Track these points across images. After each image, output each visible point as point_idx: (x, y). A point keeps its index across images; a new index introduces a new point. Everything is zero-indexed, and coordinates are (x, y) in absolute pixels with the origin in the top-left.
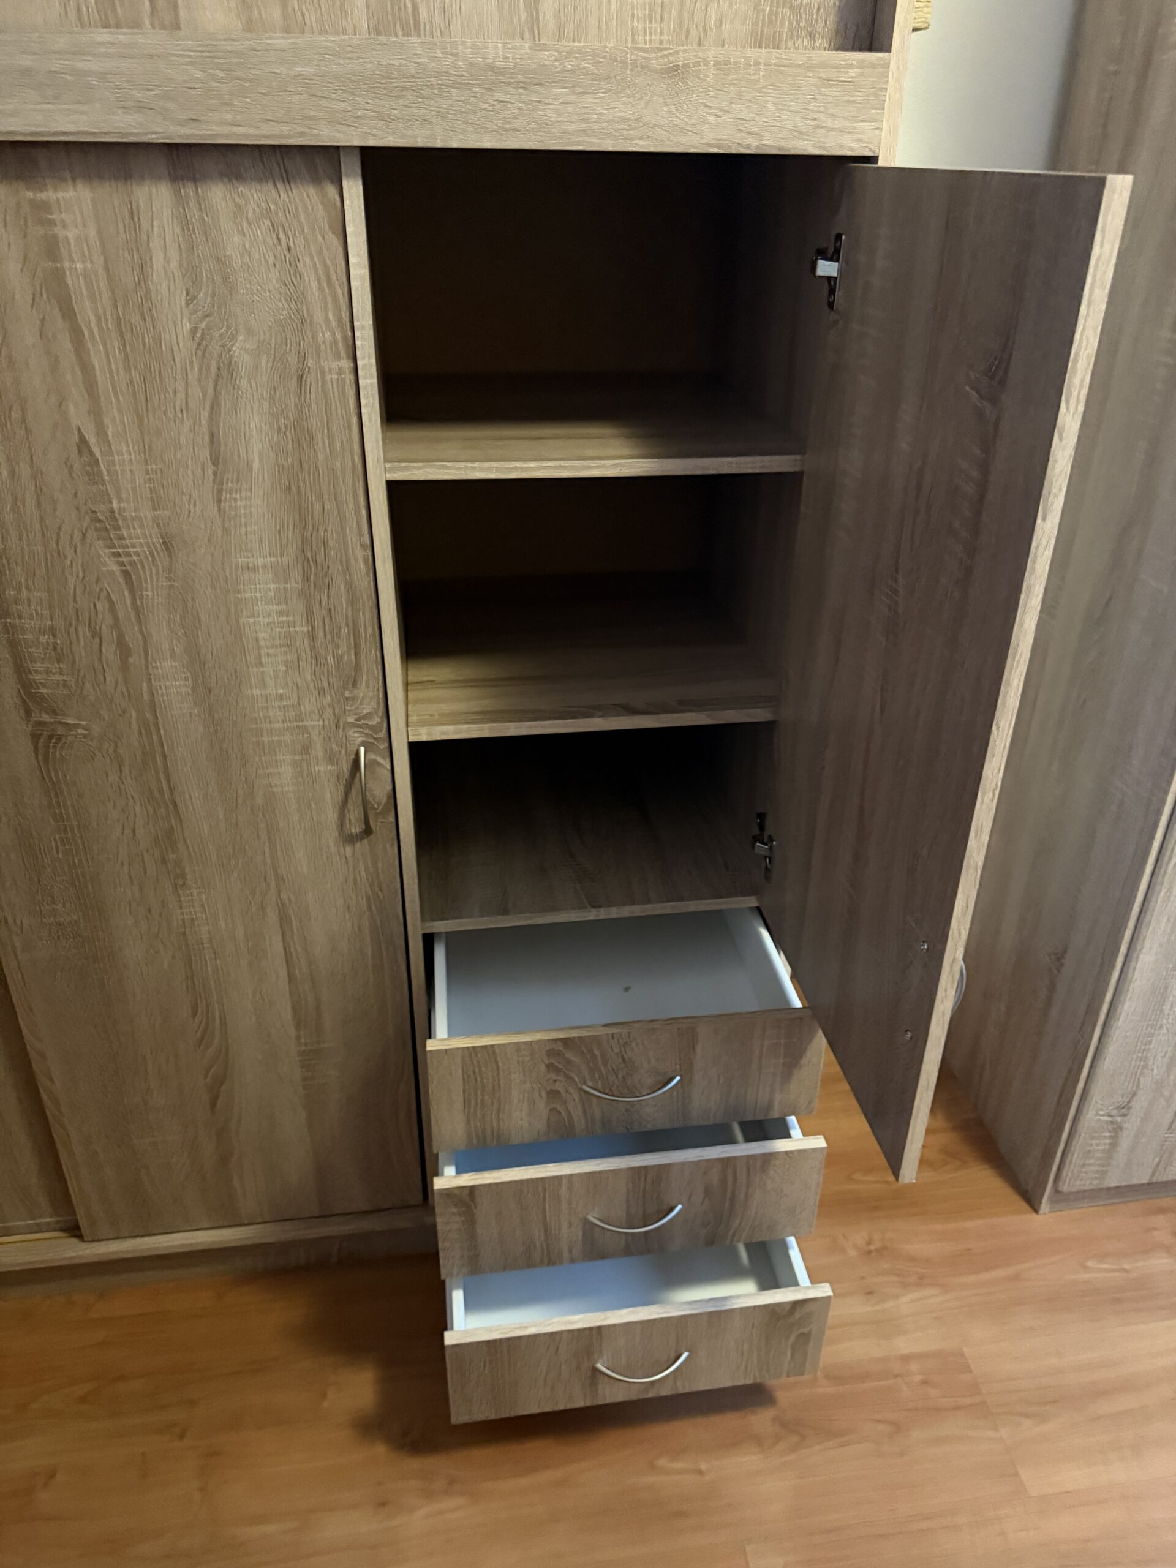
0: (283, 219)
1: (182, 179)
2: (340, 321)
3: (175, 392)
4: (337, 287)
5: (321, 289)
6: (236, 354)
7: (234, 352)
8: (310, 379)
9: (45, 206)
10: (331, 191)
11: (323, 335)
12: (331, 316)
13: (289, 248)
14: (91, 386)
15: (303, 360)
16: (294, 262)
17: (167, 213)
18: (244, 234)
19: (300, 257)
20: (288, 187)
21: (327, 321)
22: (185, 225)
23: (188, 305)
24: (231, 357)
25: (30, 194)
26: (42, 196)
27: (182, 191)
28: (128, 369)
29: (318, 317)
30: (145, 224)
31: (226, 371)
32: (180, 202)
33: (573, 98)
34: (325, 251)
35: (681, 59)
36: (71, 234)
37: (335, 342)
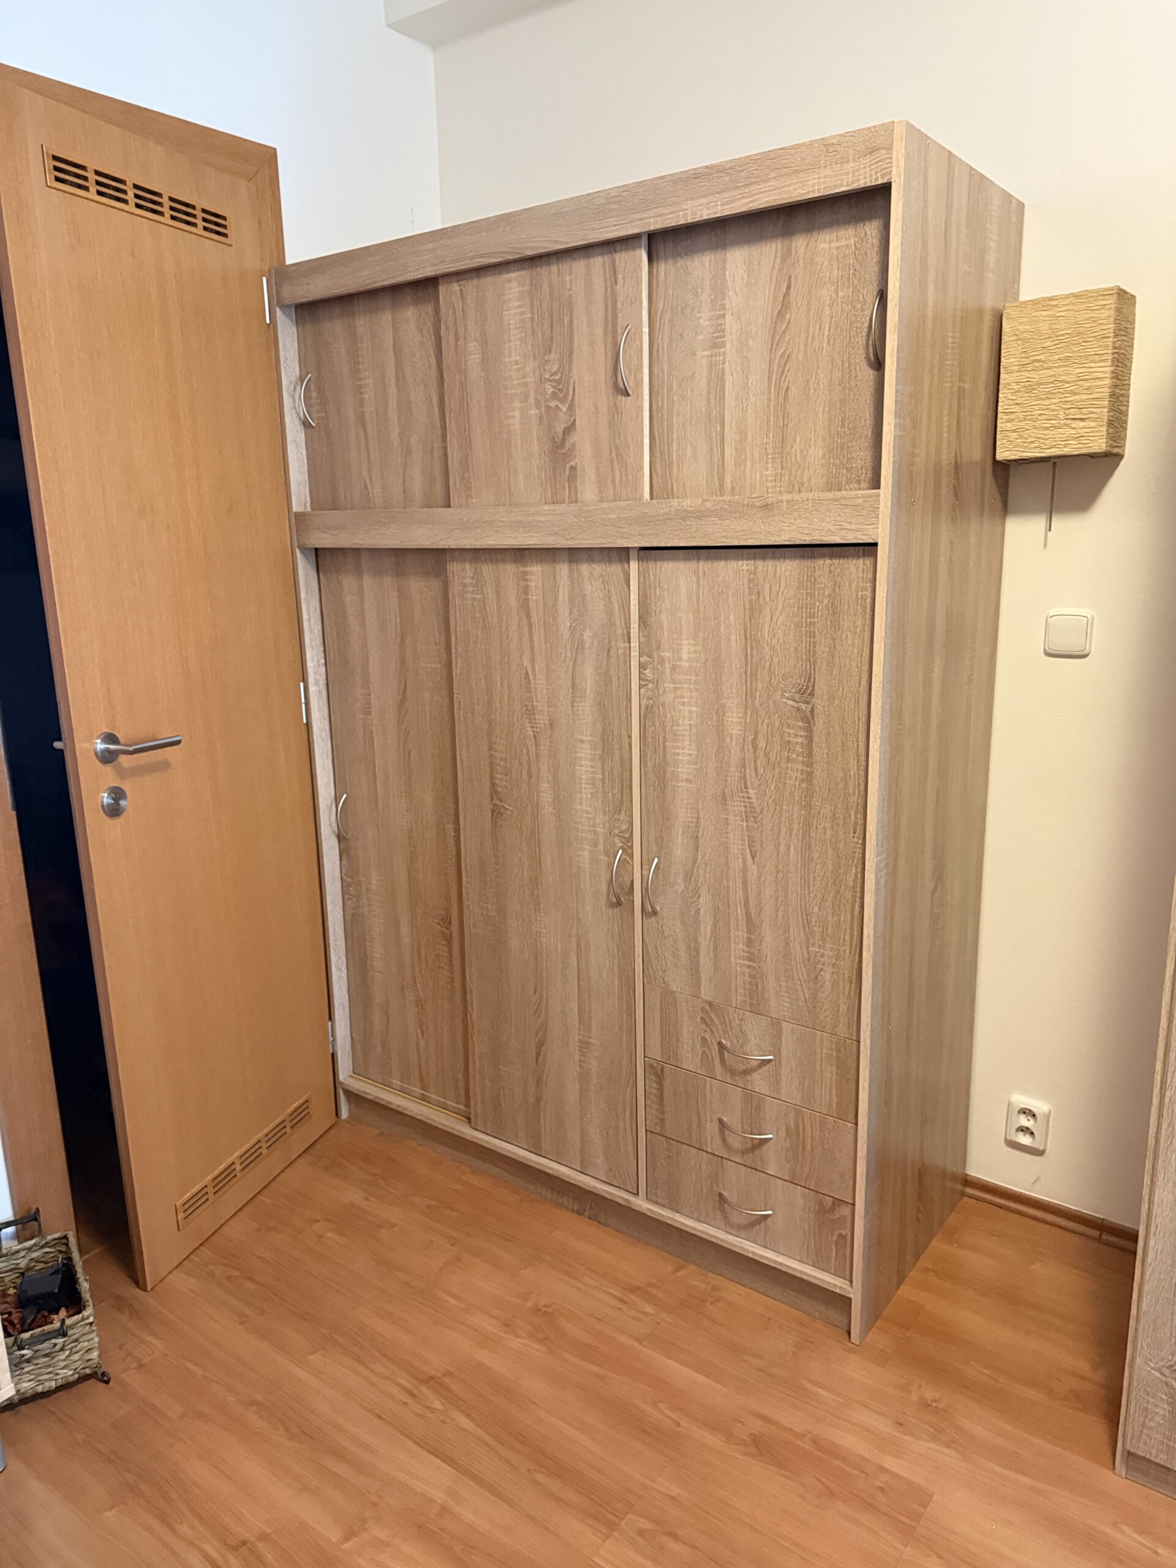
0: (607, 579)
2: (625, 623)
3: (561, 654)
4: (625, 608)
5: (620, 609)
7: (585, 637)
8: (612, 651)
9: (526, 573)
10: (626, 565)
11: (619, 631)
12: (621, 622)
13: (609, 591)
14: (532, 648)
15: (610, 642)
16: (610, 597)
17: (566, 577)
18: (592, 585)
19: (612, 596)
20: (610, 565)
21: (620, 624)
22: (572, 580)
23: (569, 615)
24: (583, 640)
25: (522, 569)
26: (528, 569)
28: (545, 643)
29: (618, 623)
30: (558, 581)
31: (581, 646)
32: (571, 572)
33: (720, 522)
34: (621, 590)
35: (770, 501)
36: (533, 584)
37: (623, 633)
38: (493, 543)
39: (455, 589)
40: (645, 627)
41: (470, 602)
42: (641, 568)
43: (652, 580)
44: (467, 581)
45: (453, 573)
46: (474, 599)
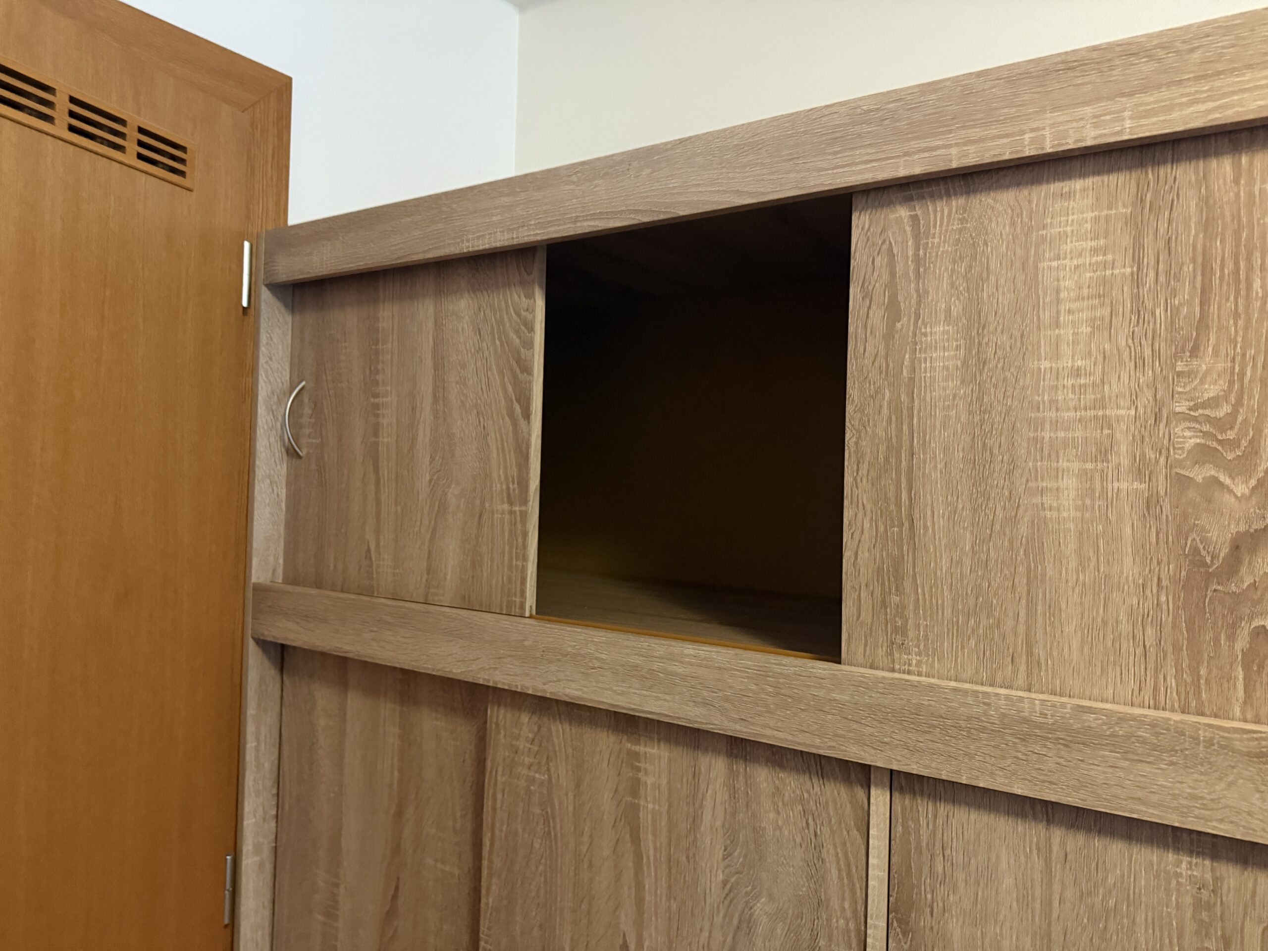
0: (814, 808)
1: (736, 757)
2: (855, 912)
3: (701, 930)
4: (856, 880)
5: (840, 878)
6: (757, 913)
7: (756, 911)
9: (636, 756)
10: (860, 793)
11: (837, 921)
12: (847, 905)
13: (816, 835)
14: (640, 902)
15: (815, 939)
16: (819, 848)
17: (720, 781)
18: (778, 813)
19: (825, 845)
20: (821, 782)
21: (843, 910)
22: (733, 793)
23: (724, 859)
24: (751, 915)
26: (641, 749)
27: (735, 767)
28: (669, 898)
29: (835, 903)
30: (703, 786)
31: (746, 925)
32: (732, 774)
33: (1125, 764)
34: (848, 845)
36: (650, 780)
37: (848, 931)
38: (578, 693)
39: (498, 755)
40: (905, 933)
41: (523, 783)
42: (897, 807)
43: (924, 839)
44: (522, 744)
45: (497, 725)
46: (532, 781)
